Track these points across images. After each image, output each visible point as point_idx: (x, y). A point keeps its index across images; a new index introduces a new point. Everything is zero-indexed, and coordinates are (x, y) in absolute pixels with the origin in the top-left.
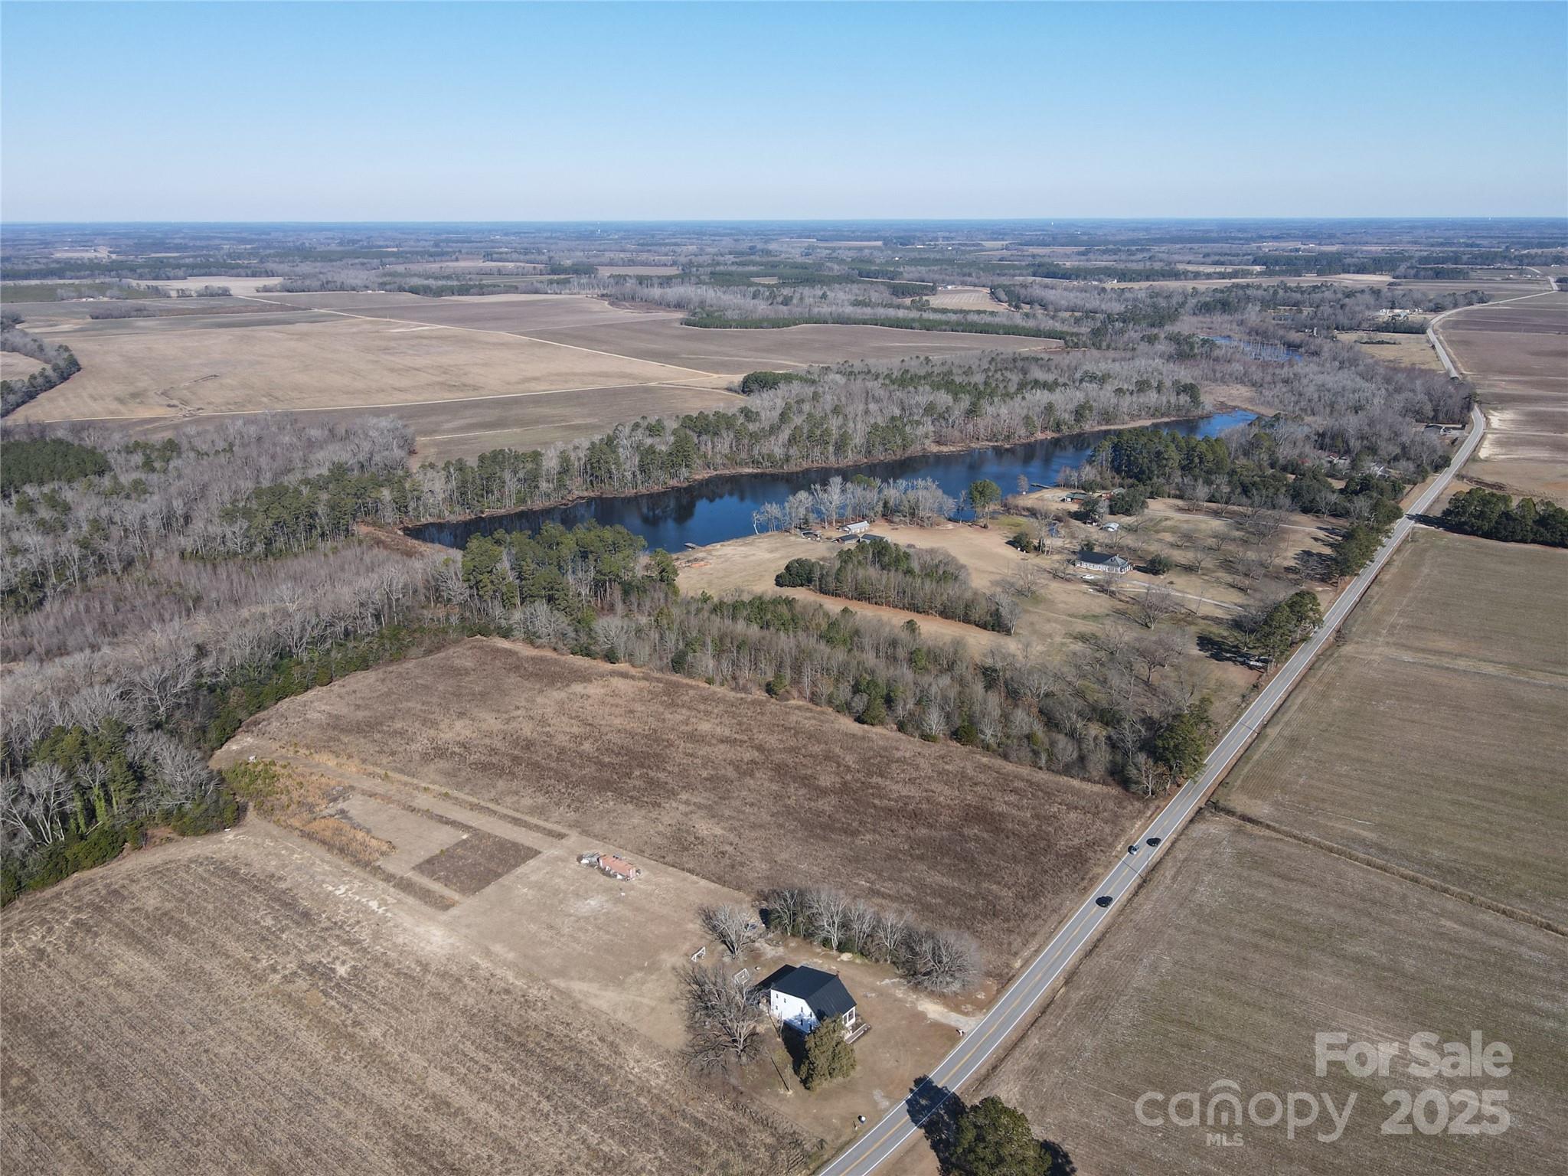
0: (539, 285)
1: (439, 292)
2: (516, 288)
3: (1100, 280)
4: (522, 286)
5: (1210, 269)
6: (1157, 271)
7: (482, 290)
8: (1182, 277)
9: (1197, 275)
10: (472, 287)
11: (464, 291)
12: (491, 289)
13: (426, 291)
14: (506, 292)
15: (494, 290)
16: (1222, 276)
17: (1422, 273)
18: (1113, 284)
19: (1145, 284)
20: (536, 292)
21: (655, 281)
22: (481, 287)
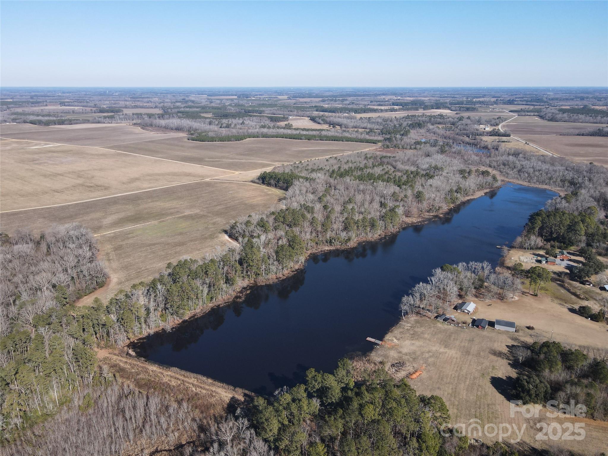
0: (100, 119)
1: (47, 123)
2: (89, 121)
3: (347, 113)
4: (90, 119)
7: (71, 122)
10: (65, 120)
11: (62, 123)
12: (75, 121)
13: (40, 123)
14: (84, 123)
15: (77, 122)
17: (462, 109)
20: (99, 122)
21: (157, 116)
22: (70, 121)
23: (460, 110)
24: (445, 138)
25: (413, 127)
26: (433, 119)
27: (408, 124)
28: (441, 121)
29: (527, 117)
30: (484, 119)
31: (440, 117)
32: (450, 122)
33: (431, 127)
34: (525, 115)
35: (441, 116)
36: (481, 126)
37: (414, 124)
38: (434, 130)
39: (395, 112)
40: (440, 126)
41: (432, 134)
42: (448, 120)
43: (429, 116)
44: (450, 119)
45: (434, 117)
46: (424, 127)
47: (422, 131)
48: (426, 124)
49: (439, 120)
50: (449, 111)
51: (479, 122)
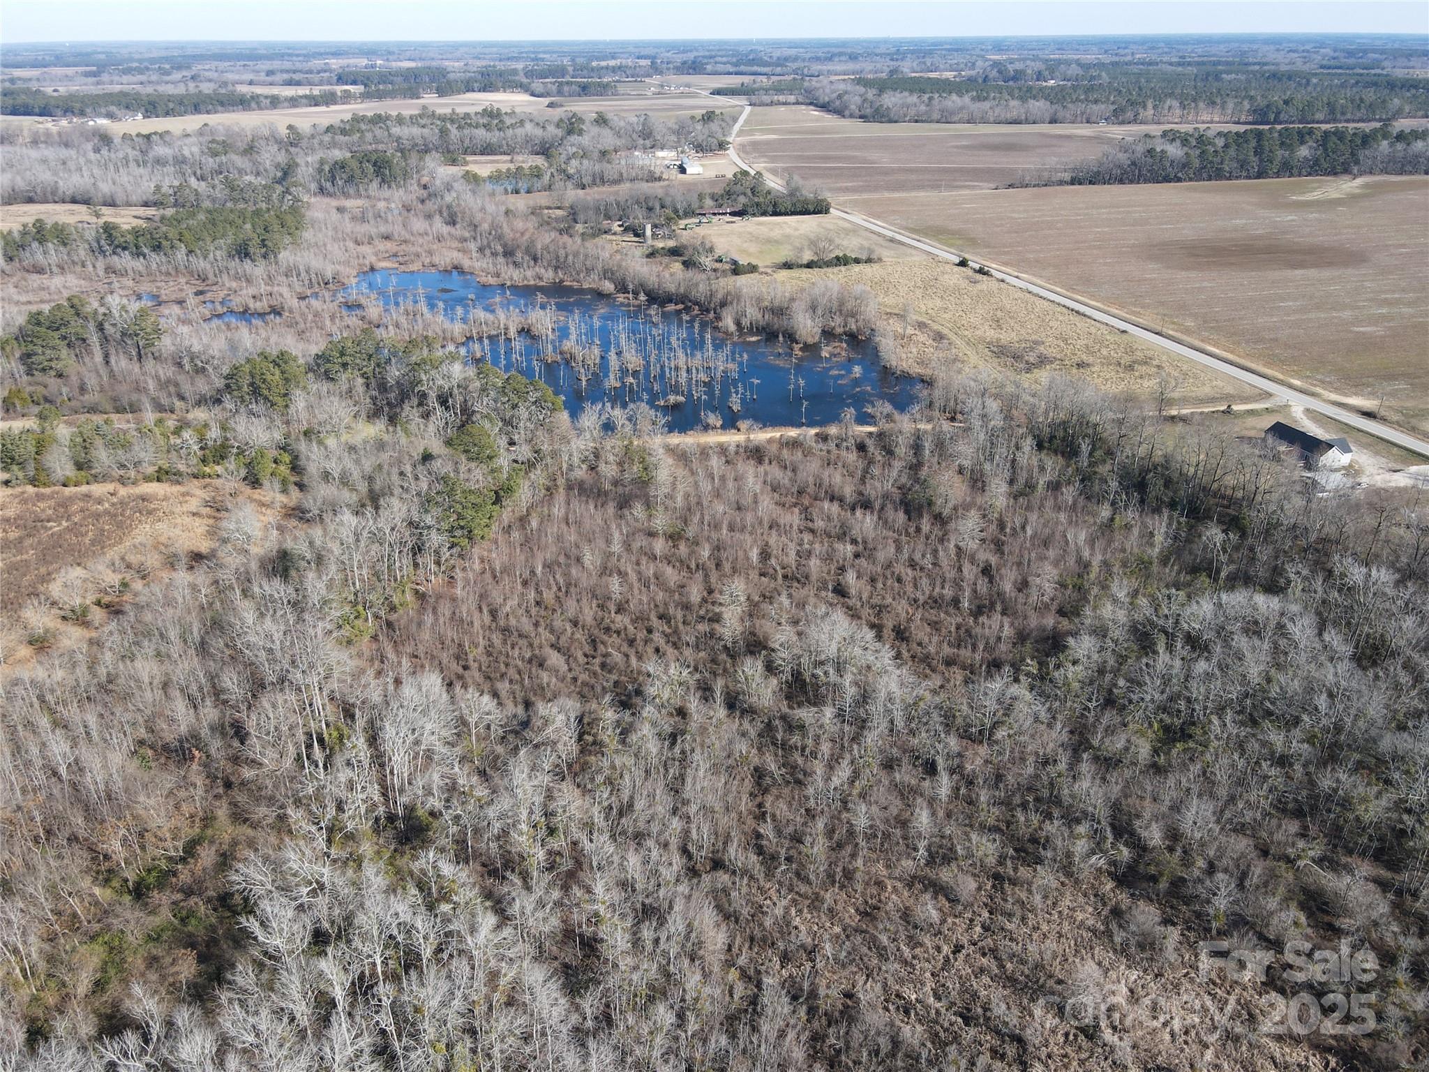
3: (110, 116)
5: (289, 92)
6: (208, 96)
8: (253, 105)
9: (275, 102)
16: (314, 101)
17: (565, 89)
18: (137, 124)
19: (192, 122)
23: (560, 93)
24: (508, 253)
25: (350, 179)
26: (454, 131)
27: (322, 162)
28: (494, 137)
29: (783, 108)
30: (662, 122)
31: (485, 120)
32: (528, 140)
33: (444, 172)
34: (772, 104)
35: (492, 115)
36: (660, 154)
37: (354, 164)
38: (449, 198)
39: (327, 104)
40: (483, 167)
41: (439, 225)
42: (520, 131)
43: (443, 118)
44: (529, 127)
45: (463, 121)
46: (406, 175)
47: (391, 199)
48: (413, 160)
49: (481, 133)
50: (526, 97)
51: (647, 137)
